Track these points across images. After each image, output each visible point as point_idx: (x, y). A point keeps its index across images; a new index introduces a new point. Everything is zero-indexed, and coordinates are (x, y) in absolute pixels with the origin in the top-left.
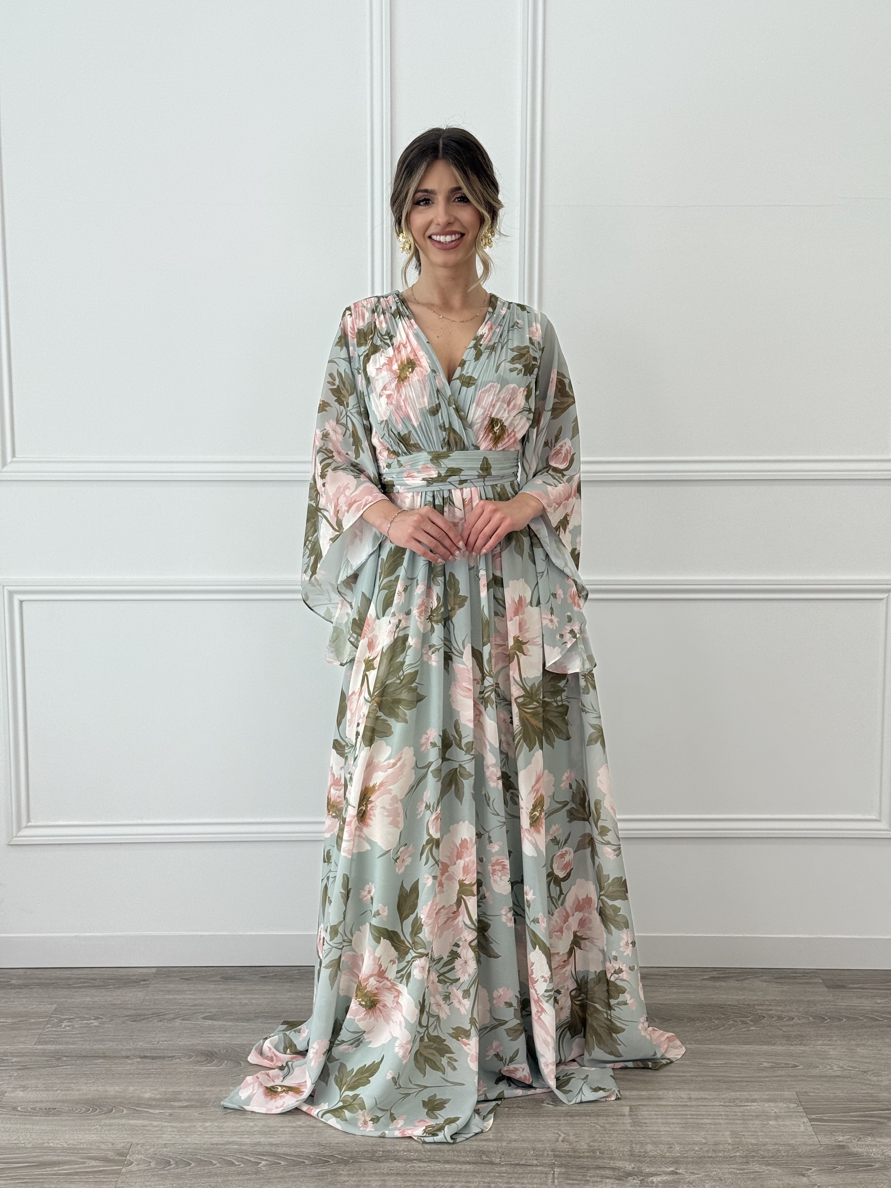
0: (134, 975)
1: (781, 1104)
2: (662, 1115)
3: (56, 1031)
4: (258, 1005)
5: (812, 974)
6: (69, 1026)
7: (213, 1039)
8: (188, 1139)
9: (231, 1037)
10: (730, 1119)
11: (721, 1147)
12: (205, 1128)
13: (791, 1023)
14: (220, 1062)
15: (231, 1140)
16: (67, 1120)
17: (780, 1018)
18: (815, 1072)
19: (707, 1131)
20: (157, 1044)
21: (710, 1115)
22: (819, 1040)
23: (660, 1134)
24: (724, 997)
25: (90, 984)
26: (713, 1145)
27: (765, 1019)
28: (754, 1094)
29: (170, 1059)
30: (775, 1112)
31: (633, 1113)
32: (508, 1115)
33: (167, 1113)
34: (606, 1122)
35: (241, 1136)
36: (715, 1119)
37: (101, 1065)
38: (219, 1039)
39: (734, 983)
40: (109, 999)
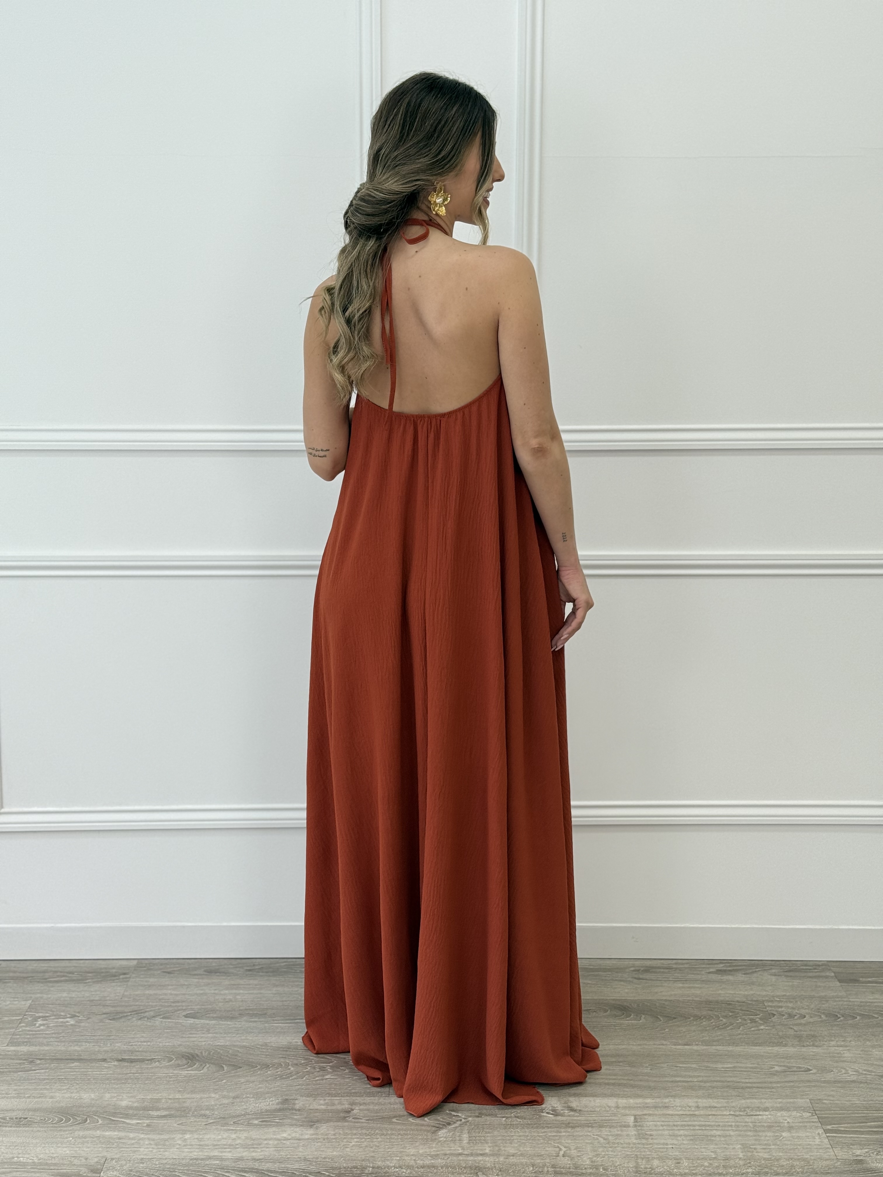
0: (114, 968)
1: (794, 1113)
2: (669, 1126)
3: (29, 1031)
4: (242, 1001)
5: (823, 967)
6: (43, 1025)
7: (193, 1039)
8: (167, 1153)
9: (215, 1037)
10: (741, 1131)
11: (732, 1162)
12: (186, 1139)
13: (803, 1021)
14: (201, 1065)
15: (212, 1154)
18: (829, 1076)
19: (716, 1144)
20: (136, 1045)
21: (719, 1125)
22: (832, 1041)
23: (667, 1148)
24: (732, 992)
25: (67, 978)
26: (723, 1160)
27: (775, 1017)
28: (765, 1102)
29: (149, 1062)
30: (788, 1122)
31: (638, 1124)
32: (506, 1127)
33: (144, 1123)
34: (609, 1134)
35: (222, 1150)
36: (724, 1130)
37: (76, 1069)
38: (200, 1040)
39: (742, 977)
40: (87, 994)
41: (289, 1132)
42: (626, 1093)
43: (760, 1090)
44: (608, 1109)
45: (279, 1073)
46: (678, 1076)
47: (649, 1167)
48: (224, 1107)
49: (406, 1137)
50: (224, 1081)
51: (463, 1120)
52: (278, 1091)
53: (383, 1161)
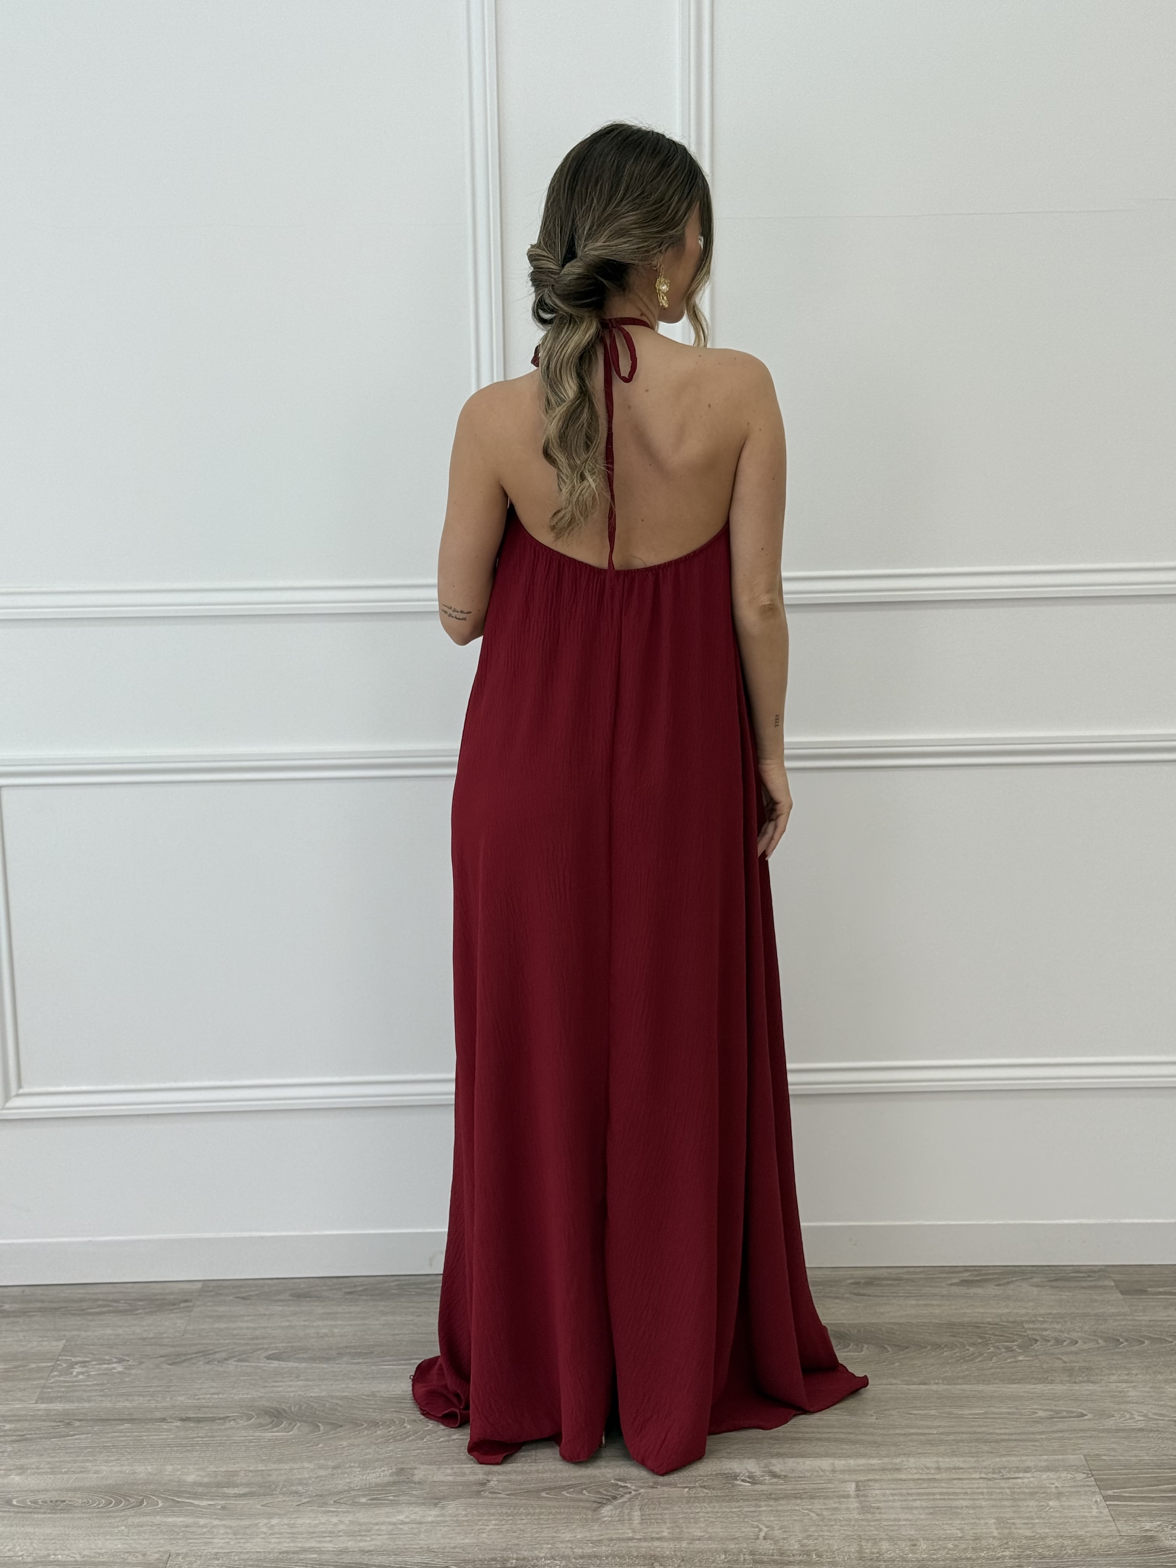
0: (172, 1294)
1: (1064, 1475)
2: (901, 1495)
3: (65, 1382)
4: (341, 1336)
5: (1100, 1273)
6: (82, 1373)
7: (280, 1389)
8: (249, 1545)
9: (307, 1386)
10: (995, 1500)
11: (984, 1543)
12: (272, 1525)
13: (1074, 1348)
14: (290, 1424)
15: (307, 1545)
16: (80, 1518)
17: (1059, 1342)
18: (1110, 1423)
19: (963, 1519)
20: (204, 1399)
21: (966, 1493)
22: (1113, 1374)
23: (899, 1525)
24: (981, 1311)
25: (111, 1308)
26: (973, 1540)
27: (1038, 1343)
28: (1026, 1460)
29: (222, 1421)
30: (1057, 1487)
31: (862, 1493)
32: (689, 1500)
33: (218, 1504)
34: (824, 1507)
35: (320, 1539)
36: (974, 1499)
37: (128, 1432)
38: (288, 1390)
39: (994, 1289)
40: (138, 1330)
41: (407, 1514)
42: (844, 1451)
43: (1020, 1443)
44: (821, 1473)
45: (392, 1433)
46: (912, 1427)
47: (875, 1551)
48: (321, 1480)
49: (559, 1517)
50: (321, 1445)
51: (633, 1493)
52: (390, 1457)
53: (530, 1551)
